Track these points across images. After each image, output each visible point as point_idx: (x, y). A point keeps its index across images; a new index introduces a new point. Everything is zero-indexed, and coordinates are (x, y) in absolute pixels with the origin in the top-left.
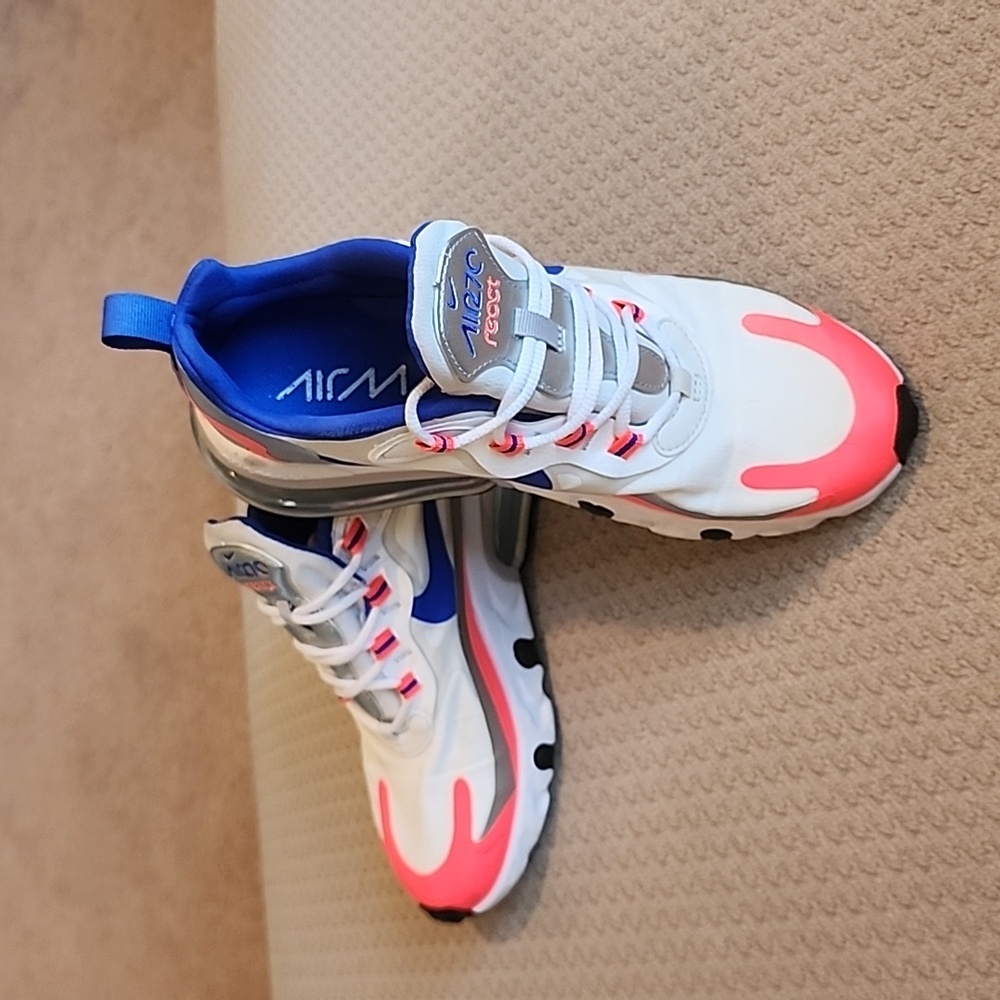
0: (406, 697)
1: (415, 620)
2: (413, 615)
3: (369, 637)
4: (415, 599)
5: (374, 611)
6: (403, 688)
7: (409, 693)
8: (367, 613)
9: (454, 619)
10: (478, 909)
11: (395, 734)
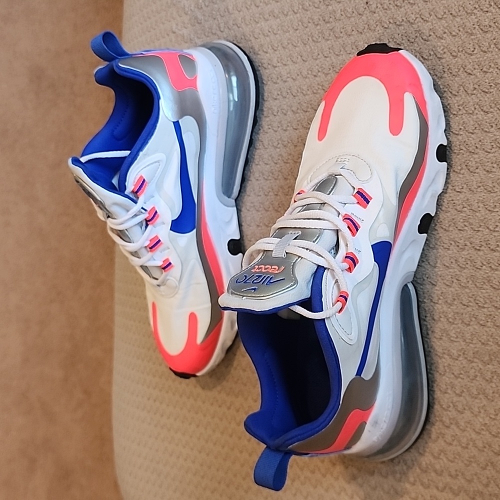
0: (165, 271)
1: (171, 232)
2: (171, 229)
3: (147, 240)
4: (172, 221)
5: (149, 227)
6: (163, 267)
7: (166, 269)
8: (146, 227)
9: (195, 231)
10: (198, 374)
11: (159, 286)
